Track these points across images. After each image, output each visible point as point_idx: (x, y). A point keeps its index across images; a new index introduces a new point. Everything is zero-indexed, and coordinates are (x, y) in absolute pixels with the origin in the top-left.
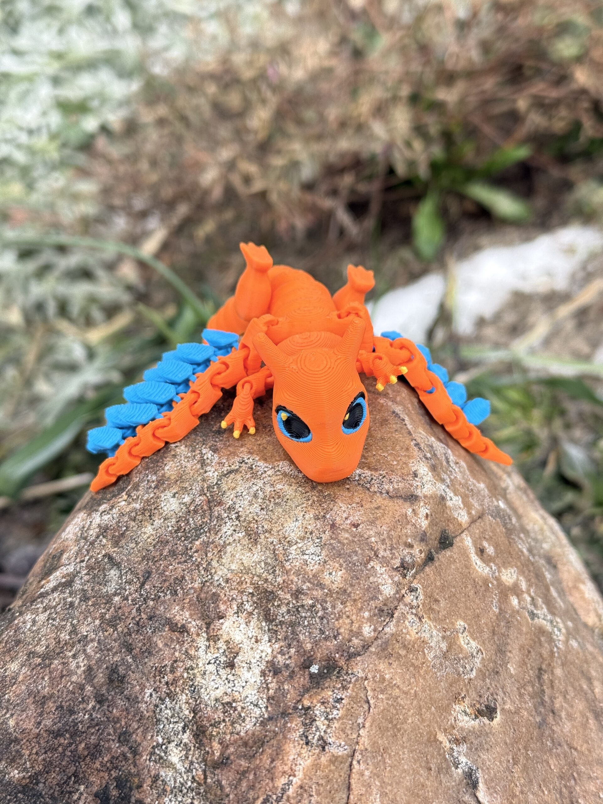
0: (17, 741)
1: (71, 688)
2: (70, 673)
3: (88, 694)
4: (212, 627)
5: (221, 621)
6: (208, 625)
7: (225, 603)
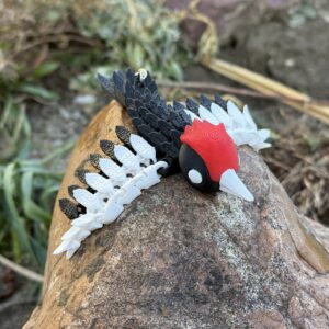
0: (161, 275)
1: (171, 245)
2: (168, 239)
3: (180, 244)
4: (214, 200)
5: (216, 197)
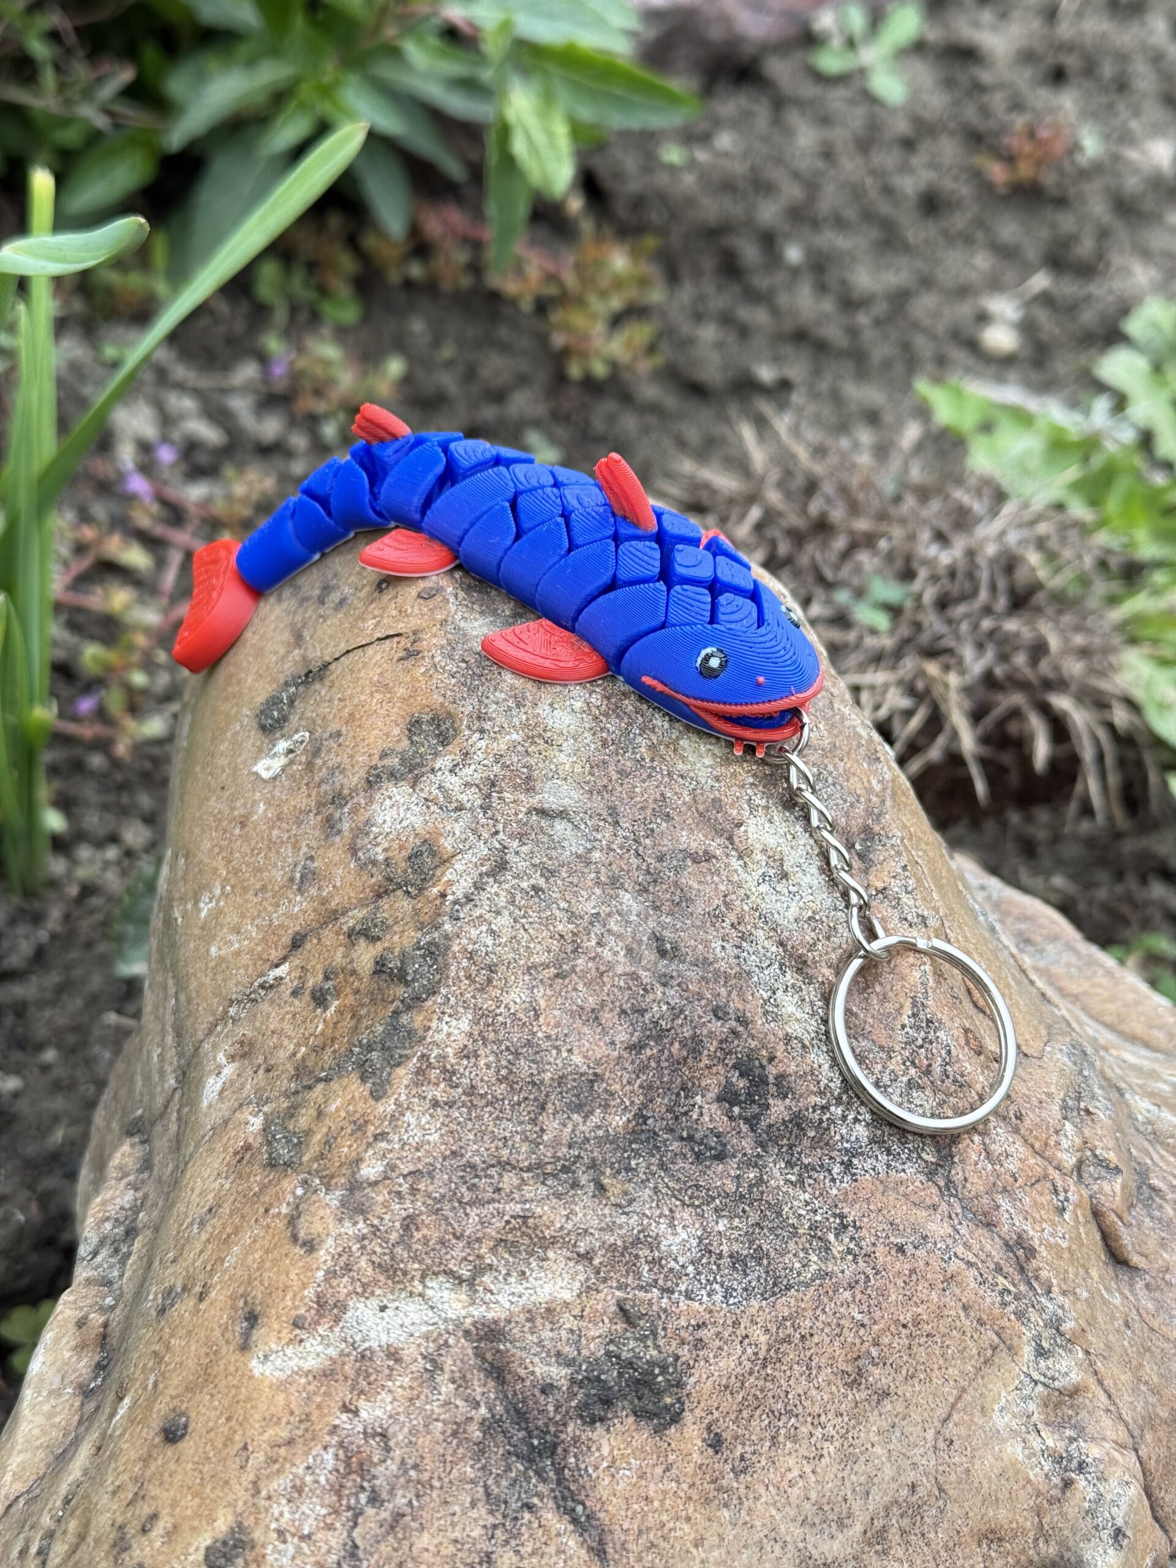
1: (622, 984)
3: (648, 980)
4: (736, 840)
5: (742, 828)
6: (730, 839)
7: (732, 806)
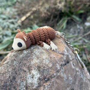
2: (7, 77)
